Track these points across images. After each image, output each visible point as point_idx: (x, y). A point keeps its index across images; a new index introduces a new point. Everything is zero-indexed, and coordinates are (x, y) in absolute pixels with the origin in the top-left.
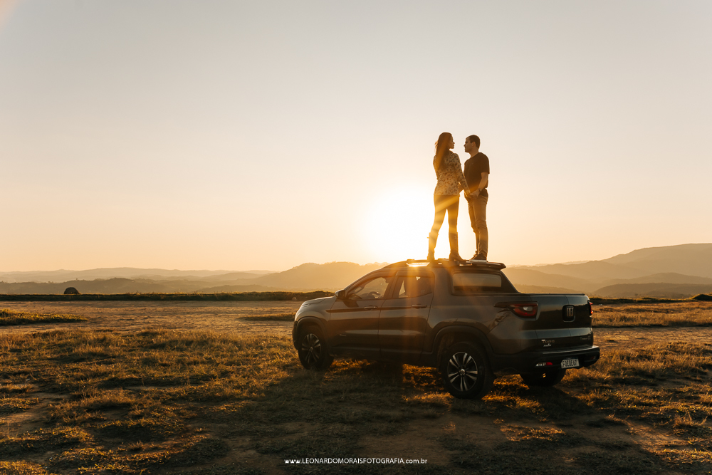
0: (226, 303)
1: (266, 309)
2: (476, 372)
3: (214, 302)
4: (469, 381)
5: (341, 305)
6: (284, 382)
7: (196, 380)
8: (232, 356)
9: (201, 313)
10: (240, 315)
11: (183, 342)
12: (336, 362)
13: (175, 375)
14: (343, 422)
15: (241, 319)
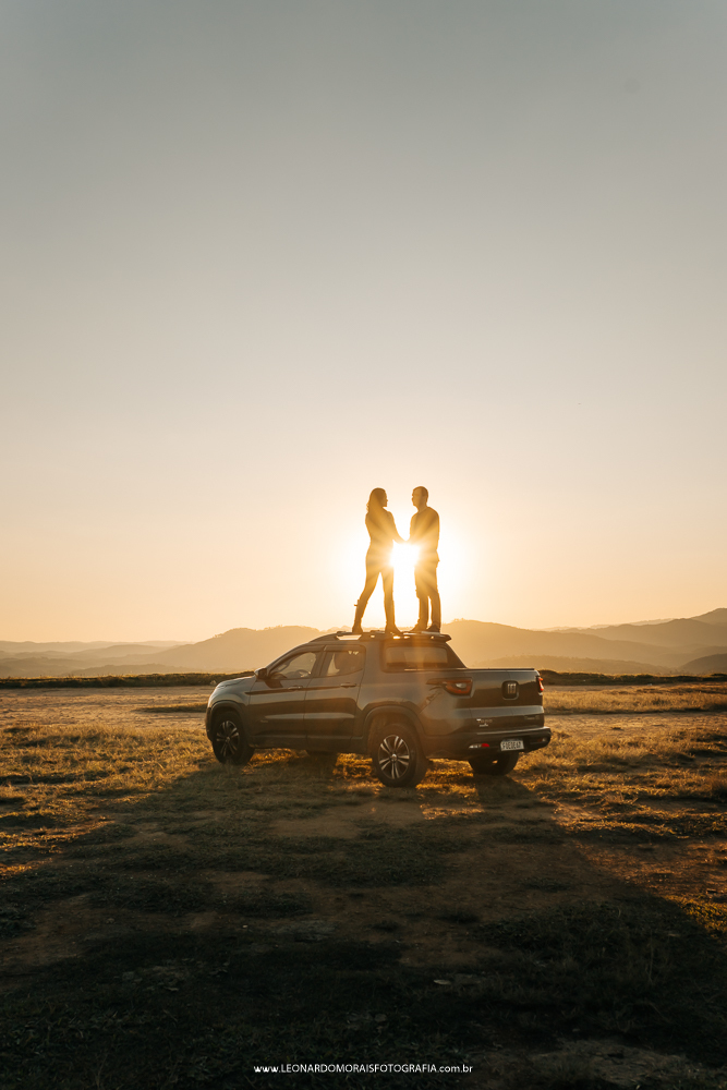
0: (116, 690)
1: (173, 698)
2: (408, 757)
3: (97, 690)
4: (401, 767)
5: (262, 686)
6: (193, 776)
7: (91, 776)
8: (131, 752)
9: (82, 704)
10: (136, 706)
11: (66, 737)
12: (258, 756)
13: (66, 772)
14: (257, 808)
15: (138, 711)
